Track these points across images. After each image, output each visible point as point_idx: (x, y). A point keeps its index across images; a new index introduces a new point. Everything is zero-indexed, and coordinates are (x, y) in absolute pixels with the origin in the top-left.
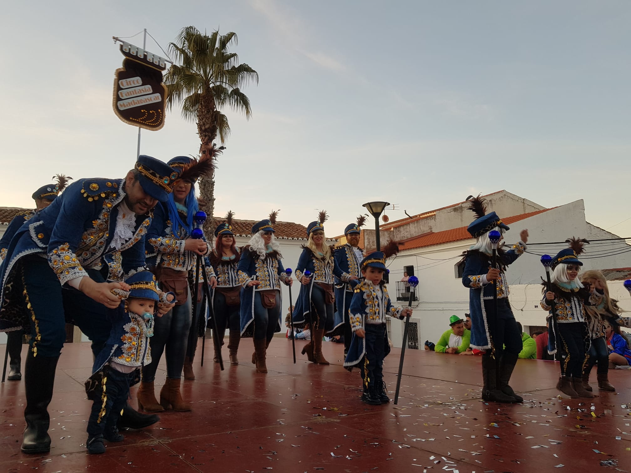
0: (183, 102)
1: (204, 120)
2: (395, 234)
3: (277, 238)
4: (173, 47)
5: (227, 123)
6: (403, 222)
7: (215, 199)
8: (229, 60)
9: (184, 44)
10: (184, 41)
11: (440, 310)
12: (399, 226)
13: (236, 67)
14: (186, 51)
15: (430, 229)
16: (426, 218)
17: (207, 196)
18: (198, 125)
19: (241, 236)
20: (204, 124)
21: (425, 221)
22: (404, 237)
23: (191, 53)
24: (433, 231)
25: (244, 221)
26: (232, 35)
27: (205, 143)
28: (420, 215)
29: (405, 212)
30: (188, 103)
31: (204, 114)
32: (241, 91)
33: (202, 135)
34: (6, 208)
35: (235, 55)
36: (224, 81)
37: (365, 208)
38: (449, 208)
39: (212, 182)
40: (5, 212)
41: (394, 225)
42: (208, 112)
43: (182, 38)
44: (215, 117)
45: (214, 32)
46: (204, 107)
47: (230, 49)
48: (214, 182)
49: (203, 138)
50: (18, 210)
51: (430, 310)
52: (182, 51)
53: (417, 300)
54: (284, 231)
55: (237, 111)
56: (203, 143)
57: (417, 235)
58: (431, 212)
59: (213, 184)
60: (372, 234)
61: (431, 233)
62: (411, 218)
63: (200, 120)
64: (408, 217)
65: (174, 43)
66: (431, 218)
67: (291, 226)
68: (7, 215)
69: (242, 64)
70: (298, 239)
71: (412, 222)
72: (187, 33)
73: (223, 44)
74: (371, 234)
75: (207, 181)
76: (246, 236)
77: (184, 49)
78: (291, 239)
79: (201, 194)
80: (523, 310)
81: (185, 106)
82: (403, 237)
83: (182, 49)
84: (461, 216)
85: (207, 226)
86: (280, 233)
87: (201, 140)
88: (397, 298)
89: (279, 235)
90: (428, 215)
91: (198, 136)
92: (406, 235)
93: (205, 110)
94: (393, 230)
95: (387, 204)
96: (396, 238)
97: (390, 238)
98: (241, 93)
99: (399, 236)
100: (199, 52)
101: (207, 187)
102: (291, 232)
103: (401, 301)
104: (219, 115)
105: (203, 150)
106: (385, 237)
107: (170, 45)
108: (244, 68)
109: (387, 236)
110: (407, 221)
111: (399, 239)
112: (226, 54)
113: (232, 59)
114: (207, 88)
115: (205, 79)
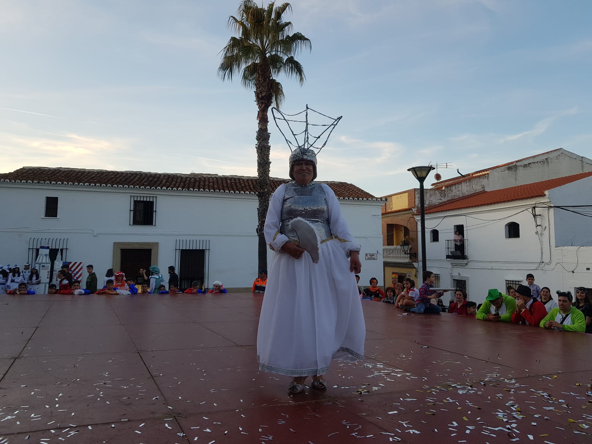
0: (242, 71)
1: (261, 88)
2: (446, 193)
4: (233, 20)
5: (282, 90)
6: (455, 181)
7: (271, 162)
9: (242, 17)
10: (243, 14)
11: (489, 269)
12: (451, 185)
13: (291, 36)
14: (245, 23)
15: (483, 187)
16: (479, 176)
17: (264, 159)
18: (255, 93)
20: (261, 92)
21: (477, 180)
23: (249, 25)
24: (486, 190)
26: (287, 5)
27: (261, 110)
28: (472, 174)
29: (458, 171)
30: (247, 72)
31: (261, 82)
32: (296, 59)
33: (259, 102)
34: (93, 170)
35: (290, 23)
36: (279, 50)
37: (410, 172)
38: (503, 167)
39: (268, 147)
40: (93, 174)
41: (446, 184)
42: (265, 80)
43: (241, 11)
44: (271, 85)
45: (270, 4)
46: (261, 76)
47: (285, 18)
48: (270, 147)
49: (260, 105)
50: (104, 172)
51: (479, 269)
52: (242, 24)
53: (466, 258)
55: (291, 78)
56: (260, 110)
57: (470, 194)
58: (484, 171)
59: (269, 148)
61: (484, 192)
62: (463, 176)
63: (257, 88)
64: (461, 175)
65: (234, 16)
66: (484, 177)
68: (94, 177)
69: (296, 33)
70: (349, 199)
71: (464, 181)
72: (246, 6)
73: (279, 15)
75: (264, 146)
78: (342, 198)
79: (259, 158)
80: (575, 271)
81: (244, 74)
82: (454, 196)
83: (241, 21)
84: (516, 174)
85: (264, 187)
87: (258, 107)
88: (446, 256)
90: (481, 174)
91: (256, 103)
92: (457, 194)
93: (262, 79)
94: (444, 189)
95: (432, 169)
96: (448, 197)
97: (441, 197)
98: (296, 61)
99: (451, 195)
100: (257, 24)
101: (264, 151)
102: (343, 192)
103: (451, 258)
104: (275, 83)
105: (260, 116)
106: (436, 196)
107: (230, 18)
108: (298, 37)
109: (438, 195)
110: (459, 180)
111: (450, 198)
112: (282, 23)
113: (287, 28)
114: (264, 58)
115: (262, 49)
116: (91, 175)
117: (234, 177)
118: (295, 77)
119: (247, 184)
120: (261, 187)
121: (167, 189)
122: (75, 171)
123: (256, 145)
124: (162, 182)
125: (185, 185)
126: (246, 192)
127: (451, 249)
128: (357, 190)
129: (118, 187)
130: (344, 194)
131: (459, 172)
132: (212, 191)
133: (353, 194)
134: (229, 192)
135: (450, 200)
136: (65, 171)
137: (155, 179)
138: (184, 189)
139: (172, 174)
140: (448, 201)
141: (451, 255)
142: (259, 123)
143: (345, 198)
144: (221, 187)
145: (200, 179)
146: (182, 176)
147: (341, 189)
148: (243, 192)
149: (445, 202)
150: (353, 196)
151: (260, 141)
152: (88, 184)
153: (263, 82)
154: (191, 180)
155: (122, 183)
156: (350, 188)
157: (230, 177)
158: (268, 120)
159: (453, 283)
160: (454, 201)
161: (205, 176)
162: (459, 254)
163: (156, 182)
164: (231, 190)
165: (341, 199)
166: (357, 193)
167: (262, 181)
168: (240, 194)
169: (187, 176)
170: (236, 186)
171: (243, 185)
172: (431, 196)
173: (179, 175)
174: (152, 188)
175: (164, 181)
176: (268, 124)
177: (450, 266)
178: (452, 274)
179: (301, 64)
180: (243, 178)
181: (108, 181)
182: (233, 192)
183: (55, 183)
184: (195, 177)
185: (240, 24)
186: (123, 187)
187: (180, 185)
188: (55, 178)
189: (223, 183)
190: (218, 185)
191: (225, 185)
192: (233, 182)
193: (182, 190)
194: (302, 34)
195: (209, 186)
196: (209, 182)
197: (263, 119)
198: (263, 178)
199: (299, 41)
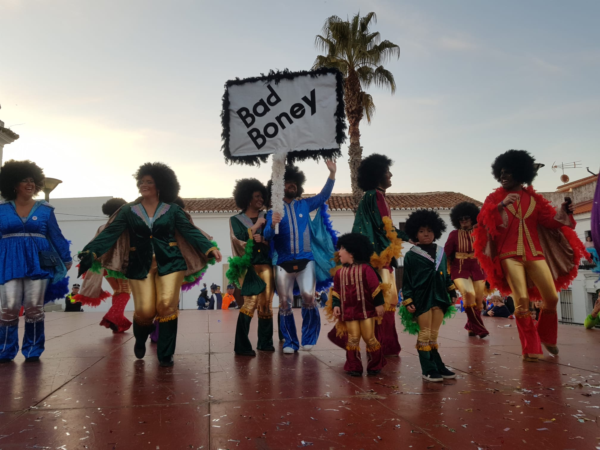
1: (350, 103)
2: (574, 195)
4: (319, 39)
5: (372, 102)
6: (585, 181)
8: (372, 40)
9: (329, 34)
10: (329, 31)
12: (579, 186)
13: (378, 45)
14: (331, 40)
19: (394, 209)
20: (351, 107)
22: (586, 198)
23: (335, 41)
25: (400, 195)
26: (372, 14)
27: (352, 124)
29: (588, 170)
31: (350, 96)
32: (385, 68)
33: (350, 117)
34: (203, 199)
35: (377, 33)
36: (366, 62)
40: (203, 202)
41: (574, 185)
42: (354, 94)
43: (327, 29)
44: (361, 98)
45: (355, 16)
46: (350, 91)
47: (371, 29)
49: (351, 119)
50: (212, 200)
52: (328, 41)
54: (441, 202)
55: (382, 88)
56: (351, 125)
63: (347, 103)
64: (593, 175)
65: (320, 35)
67: (450, 195)
69: (383, 41)
72: (331, 23)
73: (364, 27)
75: (356, 160)
76: (400, 209)
77: (329, 39)
78: (448, 209)
79: (352, 173)
83: (327, 39)
86: (436, 204)
87: (349, 122)
92: (588, 195)
93: (351, 93)
94: (571, 191)
96: (576, 199)
98: (385, 70)
99: (580, 197)
100: (342, 38)
102: (449, 202)
103: (583, 269)
104: (364, 95)
105: (351, 131)
106: (562, 199)
107: (316, 38)
108: (386, 45)
109: (564, 198)
110: (590, 179)
112: (368, 34)
113: (374, 38)
114: (352, 72)
115: (349, 64)
116: (201, 203)
118: (385, 88)
119: (344, 201)
120: (356, 202)
122: (187, 201)
123: (349, 160)
126: (343, 209)
129: (223, 212)
131: (589, 170)
135: (580, 203)
141: (583, 265)
142: (350, 138)
147: (447, 199)
148: (340, 210)
151: (352, 156)
152: (198, 211)
153: (352, 96)
155: (227, 209)
156: (457, 197)
158: (360, 134)
159: (588, 297)
167: (357, 196)
168: (337, 212)
170: (334, 204)
171: (340, 203)
172: (555, 200)
176: (360, 138)
177: (584, 278)
178: (586, 287)
179: (391, 73)
180: (340, 196)
181: (215, 208)
185: (326, 42)
186: (228, 212)
192: (330, 201)
194: (389, 41)
197: (355, 134)
198: (357, 193)
199: (388, 49)
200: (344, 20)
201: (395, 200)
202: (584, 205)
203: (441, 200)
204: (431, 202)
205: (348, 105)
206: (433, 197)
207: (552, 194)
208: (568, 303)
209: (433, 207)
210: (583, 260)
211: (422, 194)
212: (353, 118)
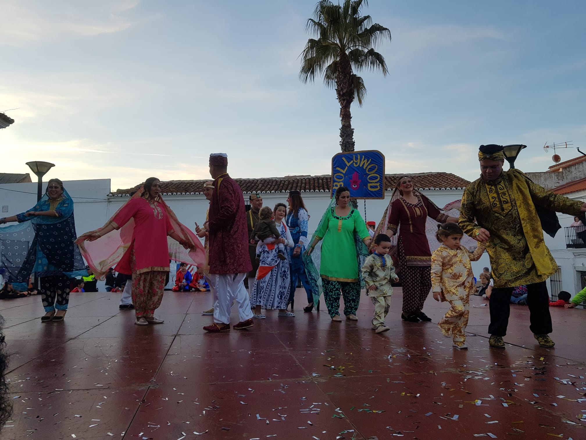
0: (324, 72)
1: (342, 85)
2: (564, 175)
3: (424, 189)
4: (311, 23)
5: (363, 84)
6: (575, 161)
8: (362, 23)
9: (320, 17)
10: (320, 15)
13: (368, 28)
14: (322, 23)
18: (336, 91)
20: (342, 89)
22: (576, 178)
23: (327, 25)
25: (393, 175)
27: (344, 106)
29: (578, 150)
30: (329, 72)
32: (376, 51)
33: (341, 99)
35: (368, 17)
36: (357, 45)
39: (352, 142)
41: (564, 165)
42: (345, 77)
43: (318, 12)
44: (352, 81)
46: (341, 74)
47: (362, 12)
48: (354, 142)
49: (342, 102)
52: (319, 24)
54: (433, 182)
56: (342, 107)
59: (353, 144)
60: (536, 177)
64: (583, 155)
65: (312, 18)
67: (442, 176)
69: (374, 25)
70: (446, 189)
71: (585, 160)
72: (322, 7)
73: (355, 10)
74: (534, 177)
75: (348, 142)
76: (391, 190)
77: (320, 22)
78: (439, 189)
81: (326, 75)
82: (574, 178)
83: (319, 22)
86: (427, 184)
87: (340, 104)
88: (567, 245)
89: (426, 186)
91: (338, 101)
92: (578, 175)
93: (342, 76)
94: (561, 171)
95: (523, 147)
96: (566, 179)
97: (559, 180)
98: (376, 52)
99: (570, 177)
100: (333, 22)
101: (348, 148)
102: (441, 182)
103: (572, 247)
104: (355, 78)
105: (343, 113)
106: (552, 179)
107: (308, 21)
108: (376, 28)
109: (555, 177)
110: (580, 159)
111: (569, 180)
112: (359, 18)
113: (365, 22)
114: (343, 55)
115: (340, 47)
116: (198, 185)
117: (326, 177)
118: (377, 70)
121: (261, 193)
122: (184, 183)
123: (340, 142)
124: (258, 186)
125: (278, 187)
127: (572, 236)
128: (456, 179)
130: (441, 184)
131: (580, 150)
132: (302, 192)
133: (452, 184)
134: (319, 191)
135: (570, 183)
136: (176, 183)
137: (253, 185)
138: (277, 192)
139: (268, 179)
140: (567, 184)
141: (572, 244)
142: (342, 120)
143: (442, 189)
144: (312, 187)
145: (294, 181)
146: (277, 179)
147: (439, 180)
149: (564, 185)
150: (451, 186)
151: (343, 138)
152: (193, 193)
153: (343, 79)
154: (285, 183)
156: (449, 177)
157: (322, 177)
158: (351, 116)
159: (577, 275)
160: (576, 184)
161: (298, 178)
162: (581, 242)
163: (253, 186)
164: (320, 190)
165: (437, 190)
166: (457, 182)
169: (281, 179)
172: (545, 180)
173: (274, 179)
174: (248, 193)
175: (260, 185)
176: (351, 120)
177: (573, 256)
178: (574, 265)
179: (382, 55)
182: (323, 191)
183: (166, 194)
184: (289, 180)
185: (317, 25)
187: (274, 188)
188: (167, 190)
189: (314, 183)
190: (310, 186)
191: (316, 184)
192: (324, 182)
193: (275, 192)
194: (380, 24)
195: (301, 187)
196: (302, 183)
197: (346, 116)
199: (378, 32)
200: (335, 4)
201: (388, 181)
202: (574, 184)
203: (433, 181)
204: (423, 182)
205: (339, 87)
206: (426, 177)
207: (542, 174)
208: (557, 281)
209: (424, 188)
210: (572, 239)
211: (415, 175)
212: (344, 100)
